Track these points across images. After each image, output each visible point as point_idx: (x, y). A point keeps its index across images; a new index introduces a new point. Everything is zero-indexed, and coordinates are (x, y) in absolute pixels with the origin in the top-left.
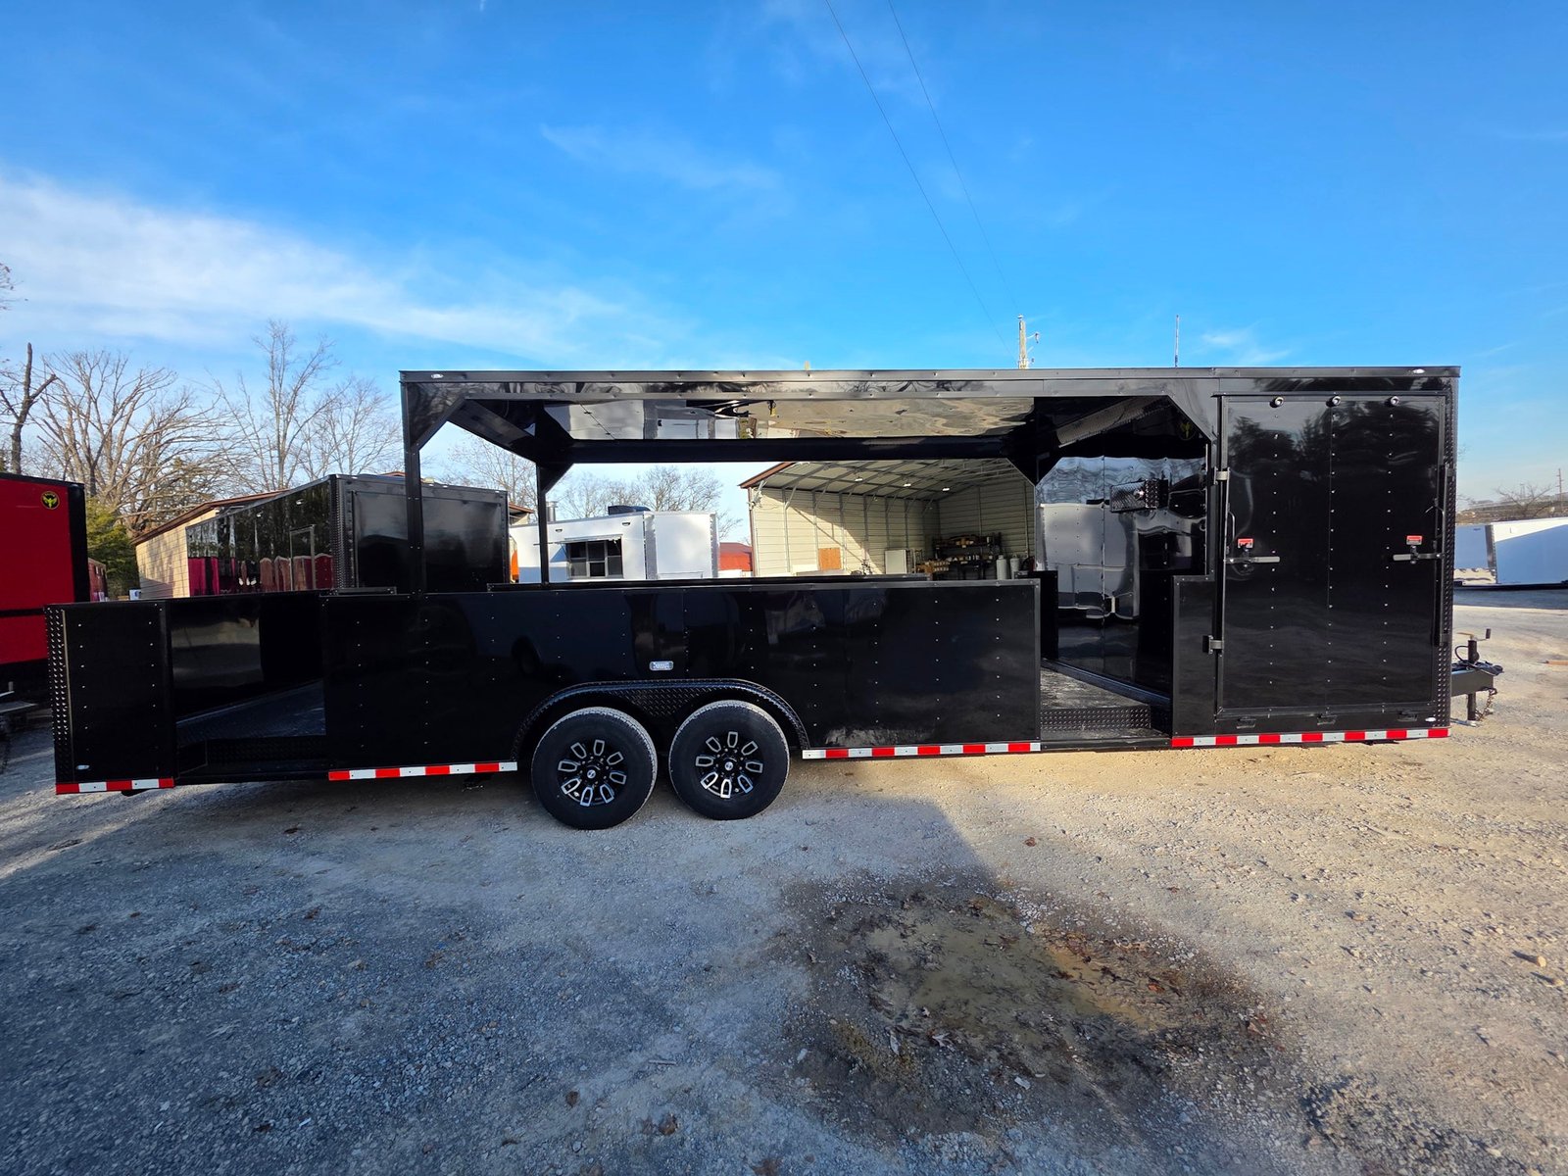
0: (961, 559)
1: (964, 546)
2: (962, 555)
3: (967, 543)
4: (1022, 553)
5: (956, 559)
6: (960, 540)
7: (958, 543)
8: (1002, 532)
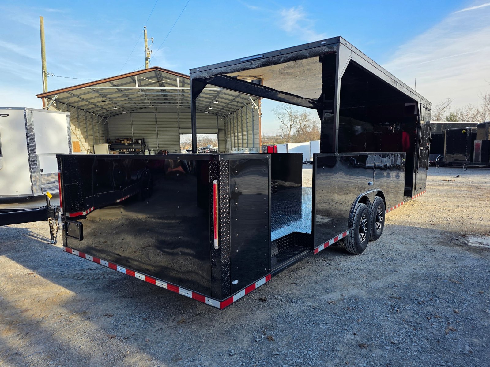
0: (125, 151)
1: (127, 144)
2: (124, 149)
3: (128, 142)
4: (155, 149)
5: (122, 151)
6: (124, 141)
7: (123, 142)
8: (145, 138)
